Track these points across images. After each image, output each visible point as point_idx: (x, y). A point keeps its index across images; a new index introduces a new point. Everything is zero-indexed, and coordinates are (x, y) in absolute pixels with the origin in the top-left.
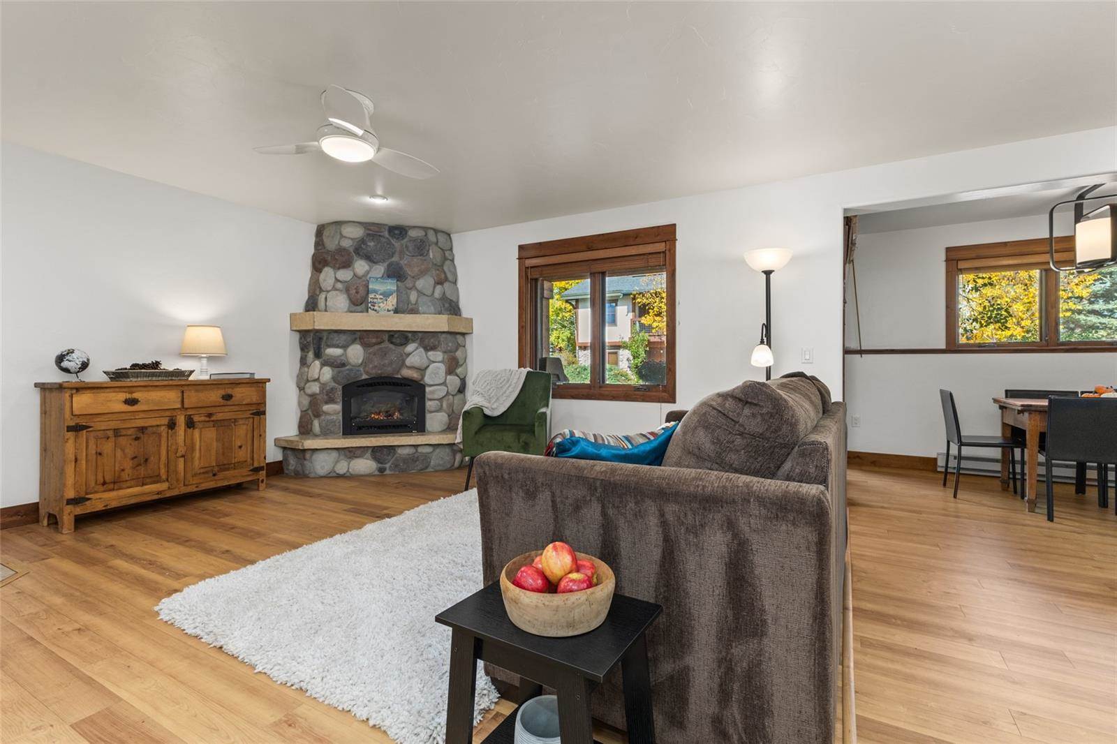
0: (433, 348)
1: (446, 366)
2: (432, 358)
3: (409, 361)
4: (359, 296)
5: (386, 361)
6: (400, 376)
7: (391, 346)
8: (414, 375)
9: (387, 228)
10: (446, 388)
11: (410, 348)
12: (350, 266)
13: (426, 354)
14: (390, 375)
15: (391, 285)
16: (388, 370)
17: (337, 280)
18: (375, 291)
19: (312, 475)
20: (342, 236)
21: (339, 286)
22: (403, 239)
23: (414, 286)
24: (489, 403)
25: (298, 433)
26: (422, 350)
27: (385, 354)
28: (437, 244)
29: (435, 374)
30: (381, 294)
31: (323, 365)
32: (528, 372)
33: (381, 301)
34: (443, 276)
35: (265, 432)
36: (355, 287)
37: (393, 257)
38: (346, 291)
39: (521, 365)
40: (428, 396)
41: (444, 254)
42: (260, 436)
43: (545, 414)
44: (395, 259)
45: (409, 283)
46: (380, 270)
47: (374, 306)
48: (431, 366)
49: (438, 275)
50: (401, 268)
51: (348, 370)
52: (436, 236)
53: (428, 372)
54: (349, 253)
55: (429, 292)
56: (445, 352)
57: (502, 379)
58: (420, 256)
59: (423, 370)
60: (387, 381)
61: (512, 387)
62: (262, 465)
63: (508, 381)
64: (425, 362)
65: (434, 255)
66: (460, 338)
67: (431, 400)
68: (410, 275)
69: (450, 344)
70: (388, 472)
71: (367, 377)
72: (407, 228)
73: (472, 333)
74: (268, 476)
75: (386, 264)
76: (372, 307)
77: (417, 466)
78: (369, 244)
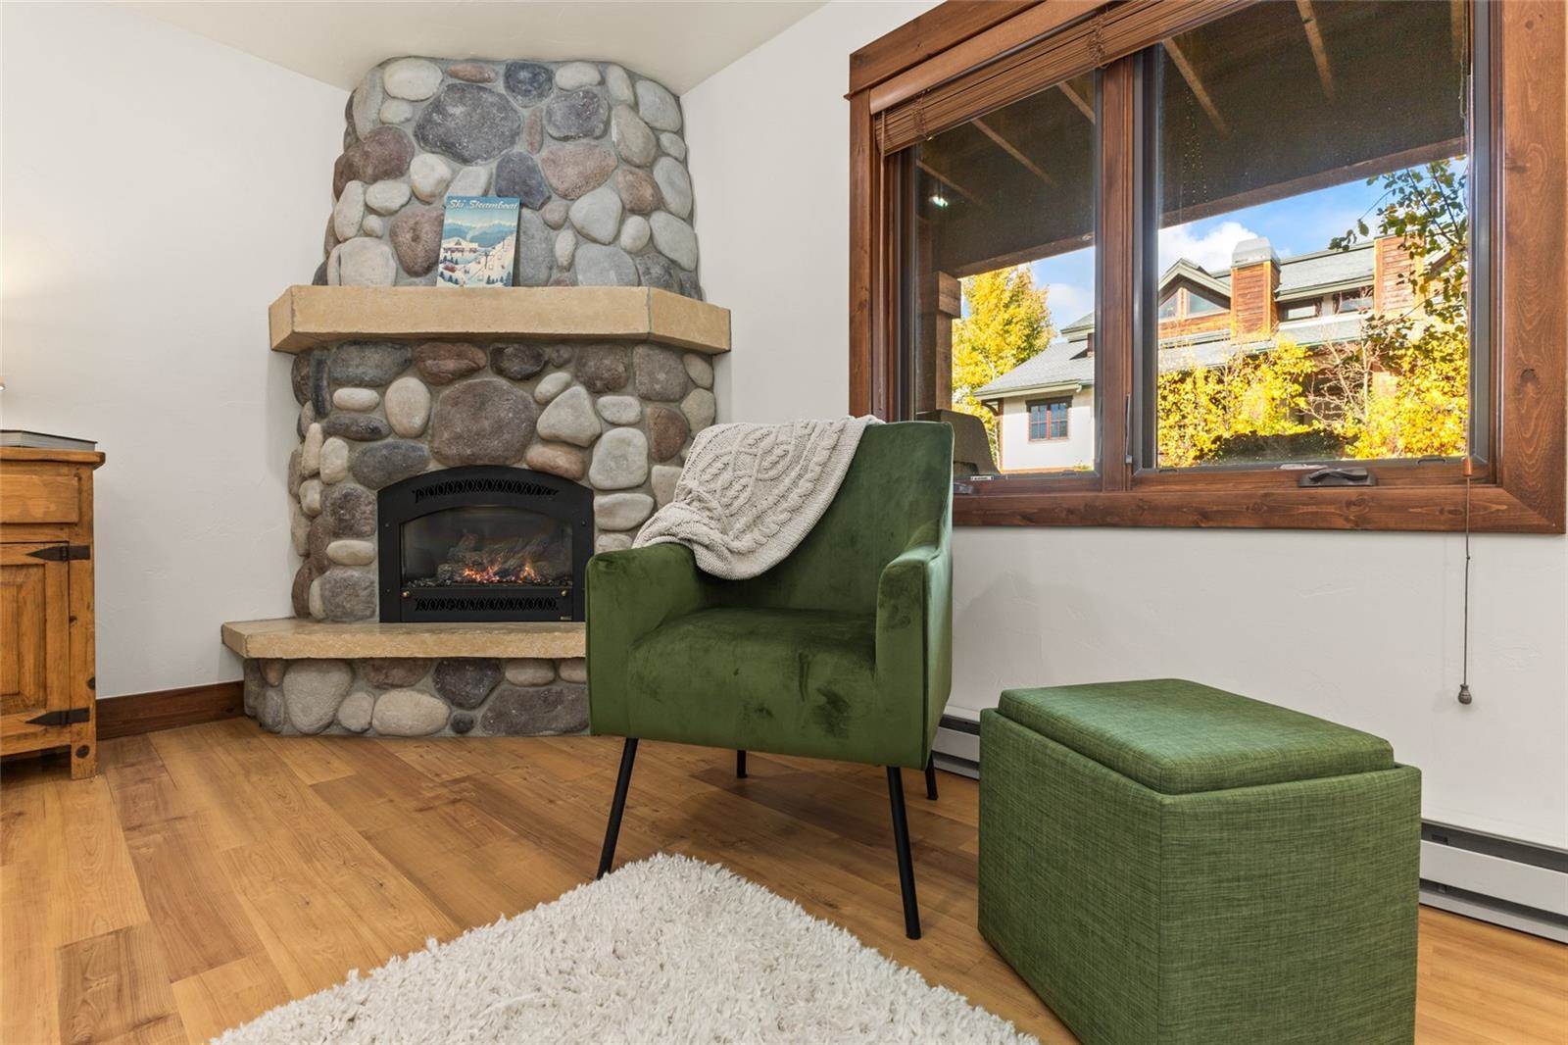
0: (613, 386)
1: (648, 439)
2: (607, 415)
3: (547, 422)
4: (420, 249)
5: (486, 424)
6: (525, 466)
7: (502, 383)
8: (560, 460)
9: (502, 70)
10: (649, 500)
11: (548, 384)
12: (402, 174)
13: (594, 404)
14: (500, 462)
15: (504, 216)
16: (494, 448)
17: (370, 209)
18: (459, 233)
19: (286, 729)
20: (387, 96)
21: (374, 222)
22: (541, 95)
23: (567, 218)
24: (724, 532)
25: (294, 614)
26: (579, 389)
27: (483, 404)
28: (635, 106)
29: (615, 458)
30: (472, 241)
31: (327, 433)
32: (868, 428)
33: (468, 256)
34: (648, 192)
35: (90, 608)
36: (411, 222)
37: (513, 143)
38: (391, 236)
39: (856, 410)
40: (600, 521)
41: (658, 140)
42: (72, 619)
43: (920, 570)
44: (520, 148)
45: (554, 210)
46: (478, 176)
47: (452, 270)
48: (605, 438)
49: (631, 186)
50: (533, 170)
51: (386, 446)
52: (633, 86)
53: (599, 452)
54: (399, 138)
55: (605, 231)
56: (645, 398)
57: (778, 451)
58: (585, 136)
59: (585, 447)
60: (493, 477)
61: (809, 476)
62: (80, 704)
63: (797, 459)
64: (589, 425)
65: (621, 133)
66: (697, 368)
67: (606, 531)
68: (555, 190)
69: (661, 376)
70: (477, 732)
71: (440, 467)
72: (553, 67)
73: (730, 351)
74: (101, 736)
75: (493, 165)
76: (447, 273)
77: (556, 718)
78: (451, 110)
